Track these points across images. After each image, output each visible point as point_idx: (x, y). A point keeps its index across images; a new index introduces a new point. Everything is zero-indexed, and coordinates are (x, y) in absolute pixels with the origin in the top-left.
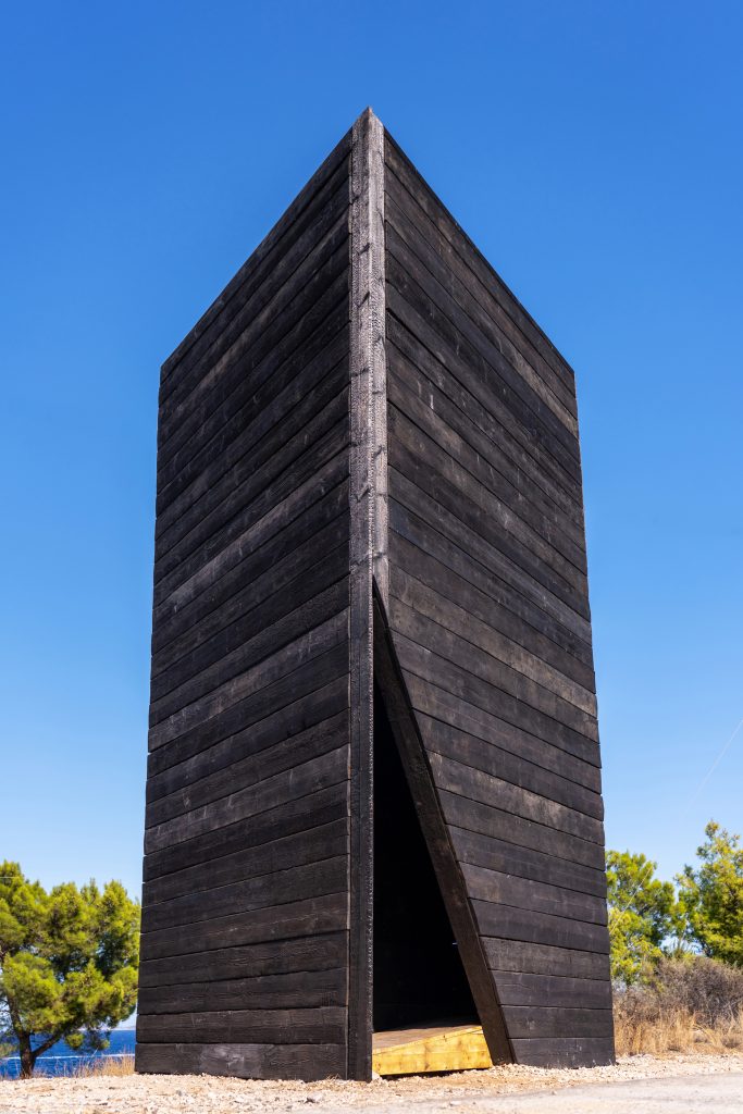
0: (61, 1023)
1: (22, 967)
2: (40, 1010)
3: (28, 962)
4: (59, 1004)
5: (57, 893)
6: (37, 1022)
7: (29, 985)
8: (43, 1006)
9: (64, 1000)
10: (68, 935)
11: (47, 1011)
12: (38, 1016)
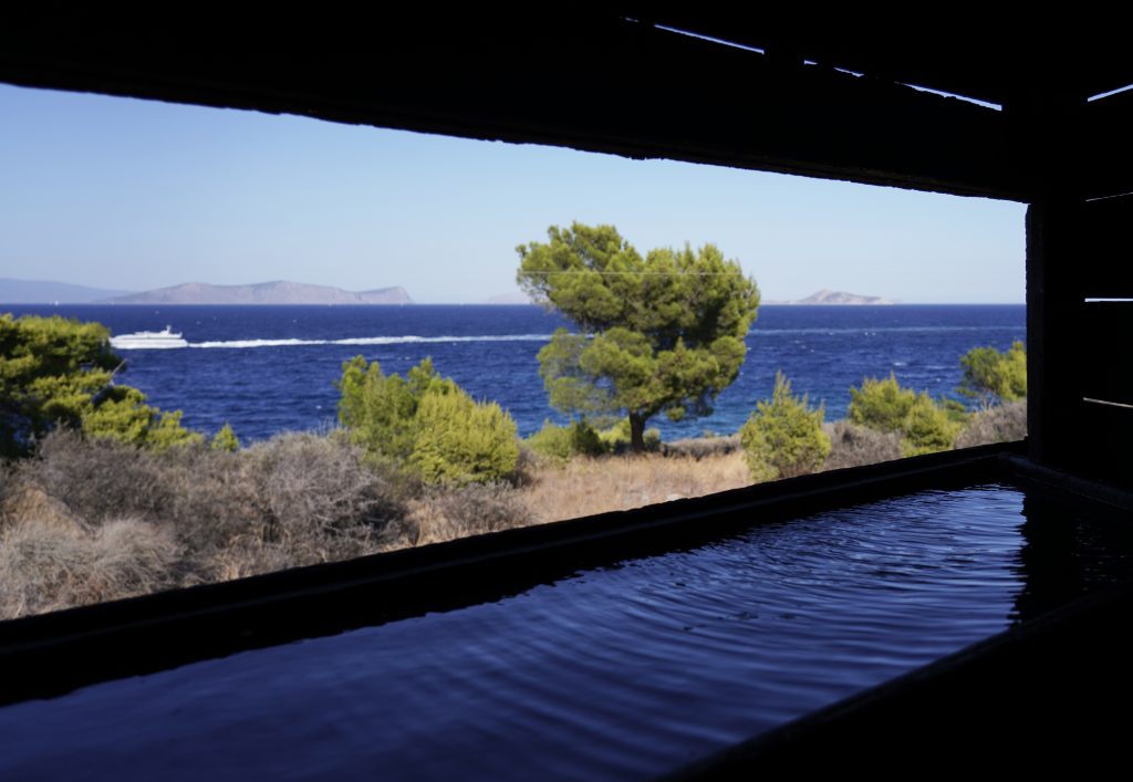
0: (658, 400)
1: (614, 347)
2: (635, 388)
3: (620, 341)
4: (655, 381)
5: (651, 260)
6: (634, 400)
7: (621, 366)
8: (639, 384)
9: (659, 376)
10: (661, 307)
11: (642, 390)
12: (635, 396)
